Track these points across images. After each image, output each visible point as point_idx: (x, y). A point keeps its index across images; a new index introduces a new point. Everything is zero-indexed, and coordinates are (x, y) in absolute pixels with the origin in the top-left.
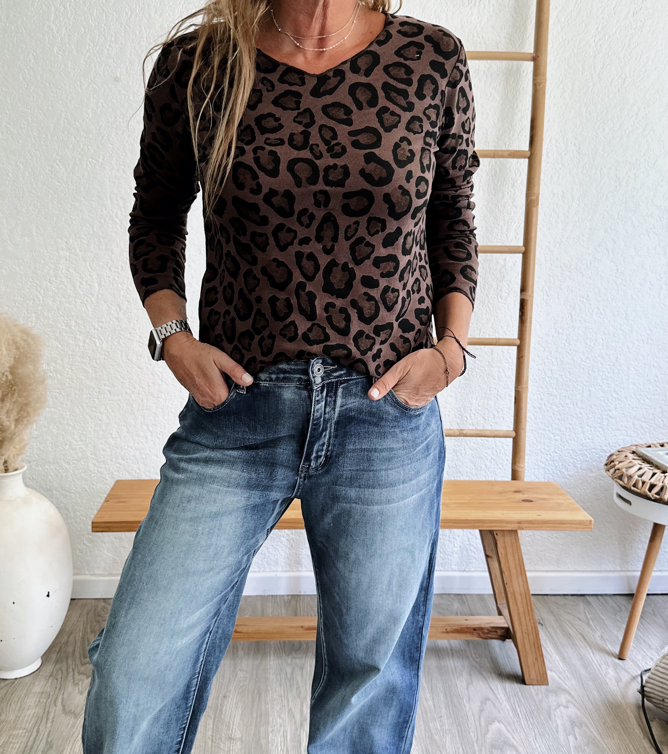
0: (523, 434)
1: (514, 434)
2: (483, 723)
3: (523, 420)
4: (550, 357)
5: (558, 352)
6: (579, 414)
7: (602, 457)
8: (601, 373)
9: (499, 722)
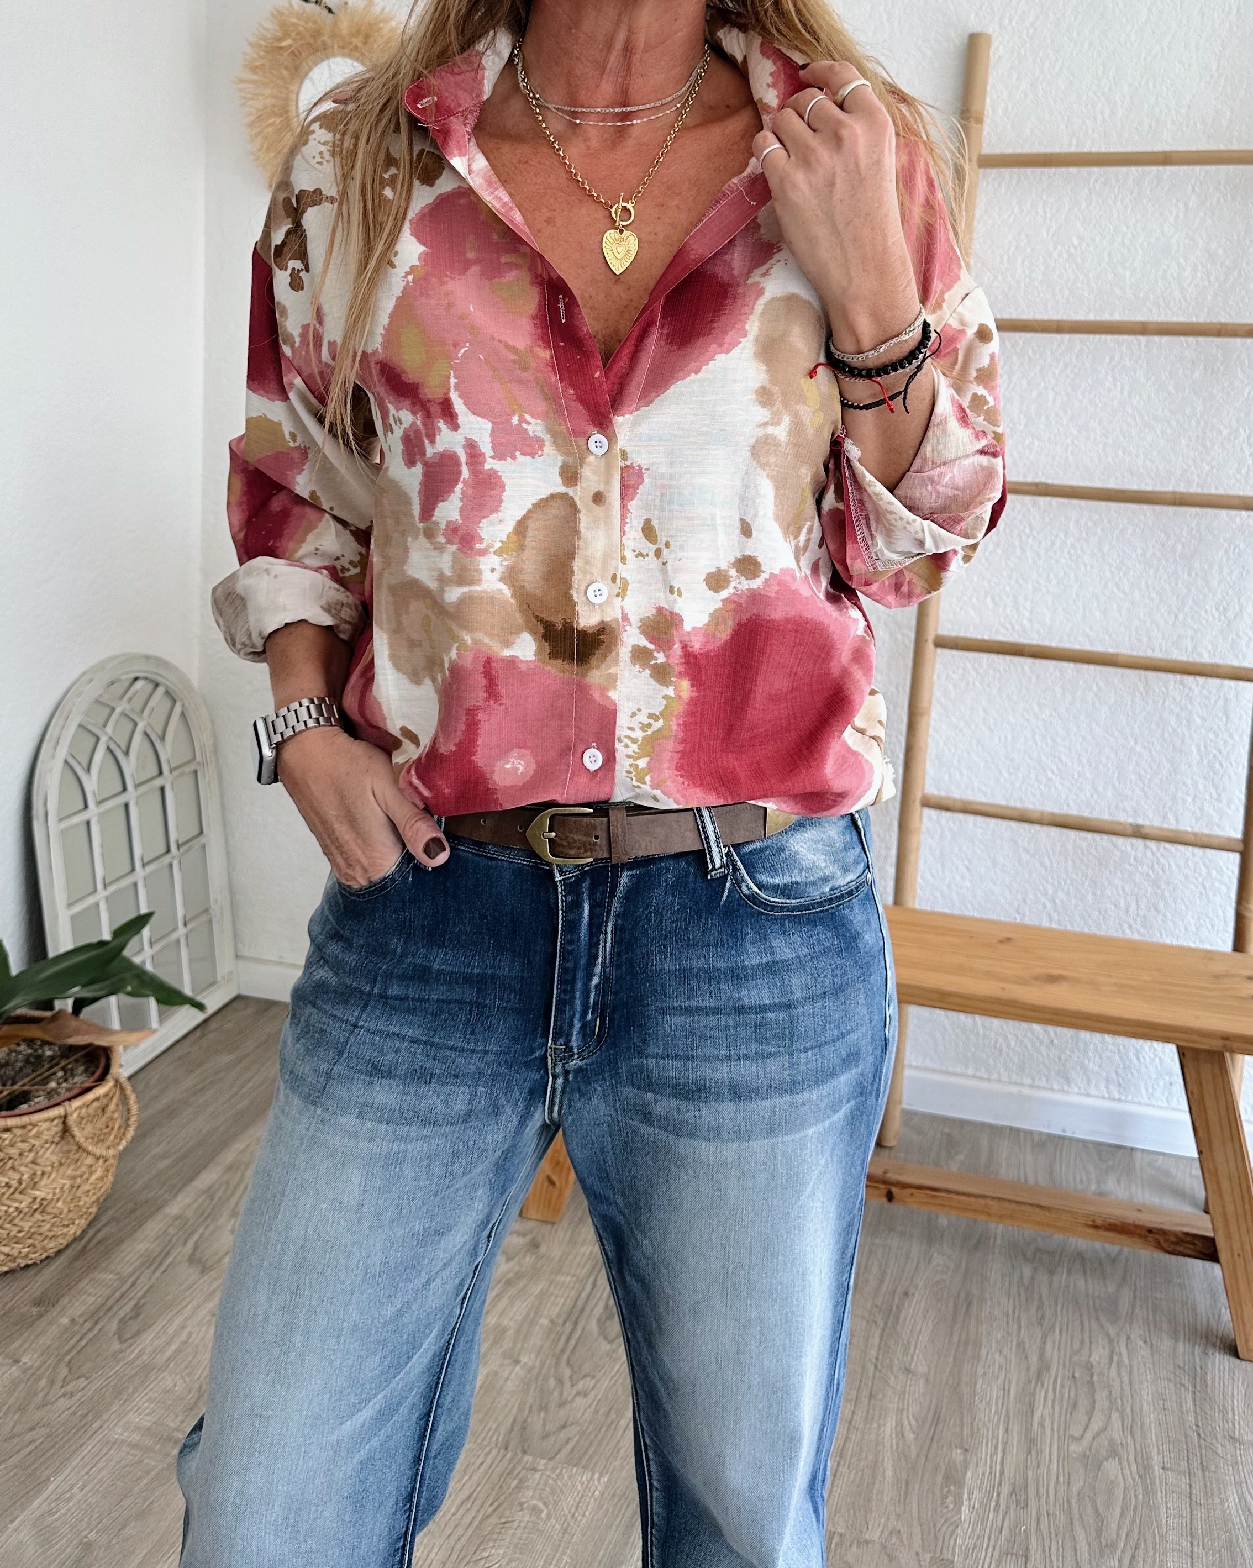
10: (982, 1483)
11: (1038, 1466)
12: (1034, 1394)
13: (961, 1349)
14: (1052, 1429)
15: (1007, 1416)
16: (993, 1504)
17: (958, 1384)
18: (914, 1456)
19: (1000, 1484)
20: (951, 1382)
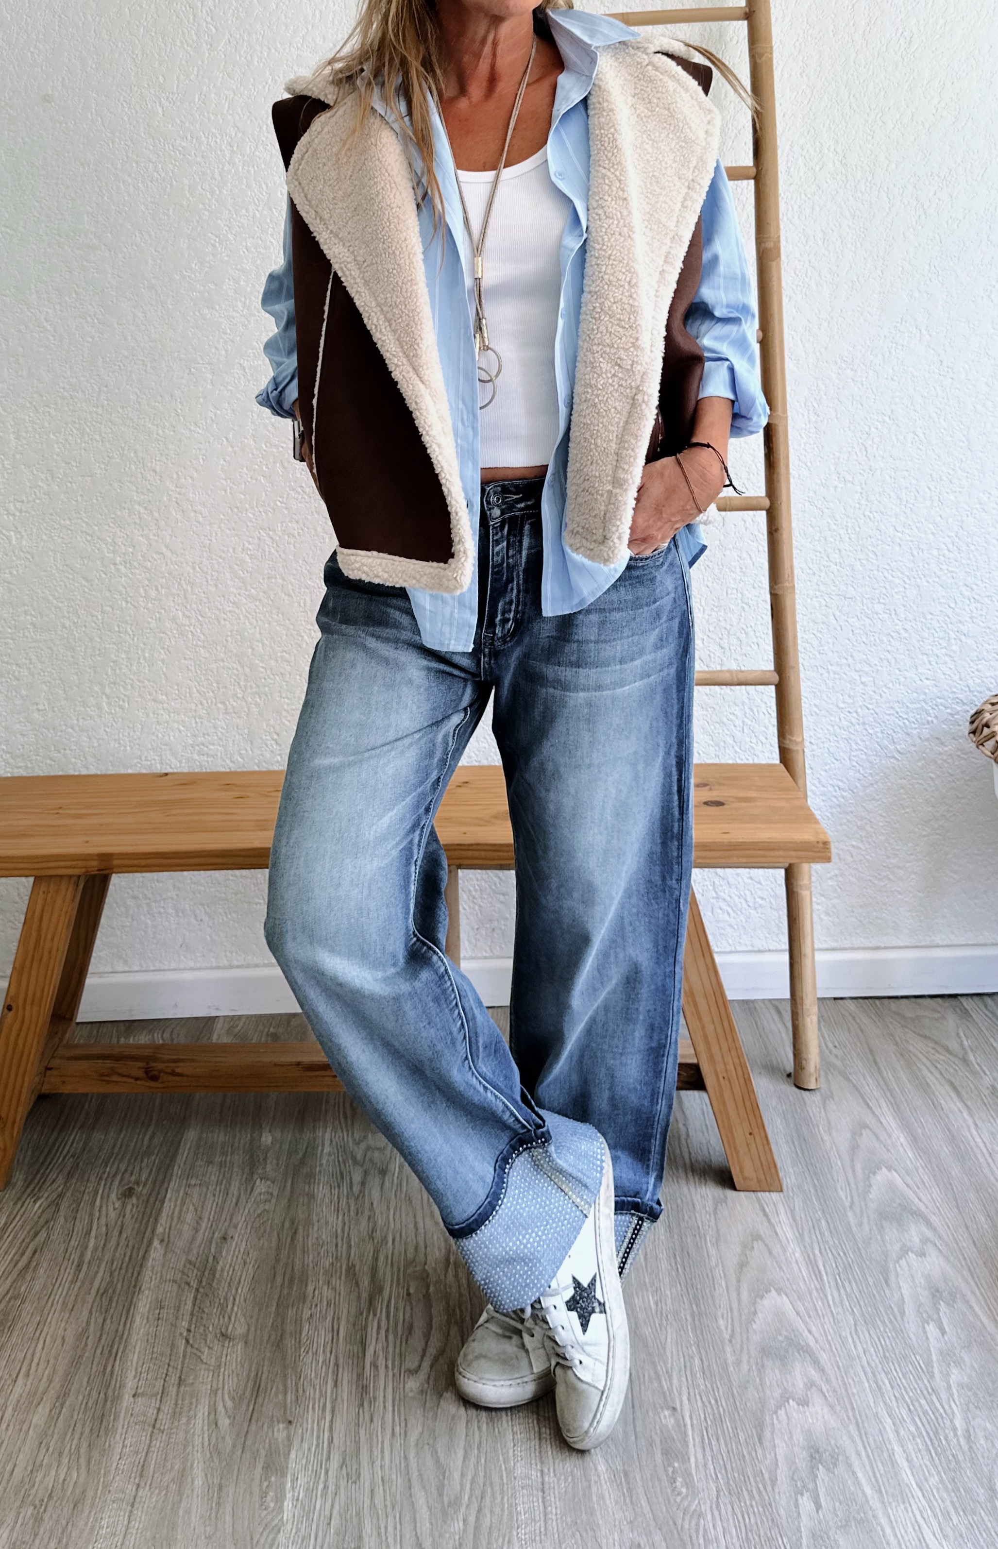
0: (792, 678)
1: (776, 678)
2: (745, 1295)
3: (791, 650)
4: (835, 527)
5: (848, 517)
6: (902, 632)
7: (958, 713)
8: (935, 552)
9: (779, 1291)
10: (308, 1461)
11: (372, 1420)
12: (366, 1328)
13: (285, 1292)
14: (386, 1367)
15: (337, 1365)
16: (321, 1486)
17: (281, 1339)
18: (228, 1449)
19: (328, 1458)
20: (273, 1338)
